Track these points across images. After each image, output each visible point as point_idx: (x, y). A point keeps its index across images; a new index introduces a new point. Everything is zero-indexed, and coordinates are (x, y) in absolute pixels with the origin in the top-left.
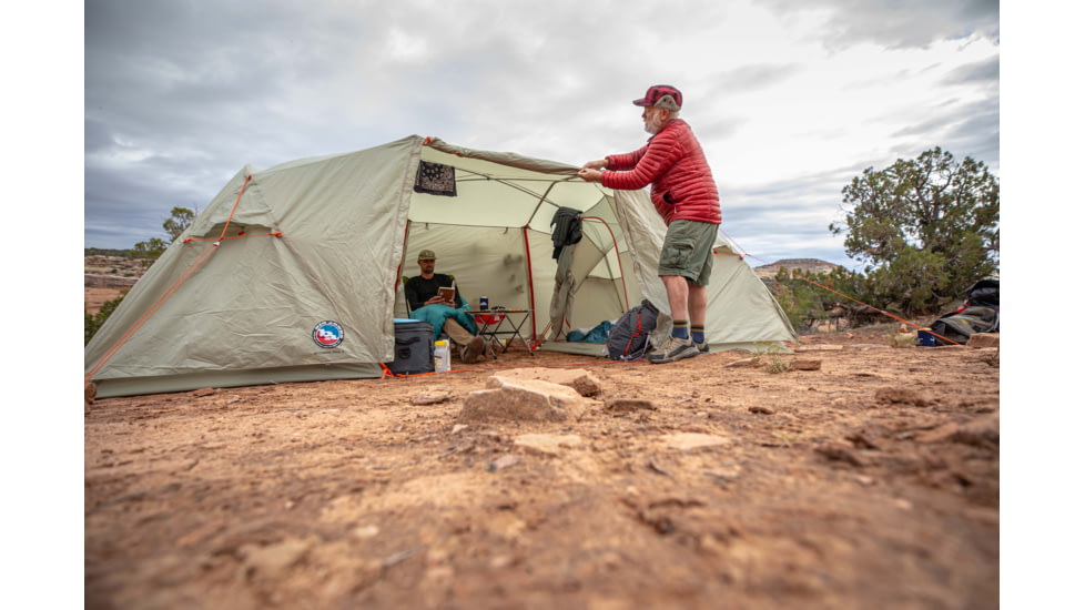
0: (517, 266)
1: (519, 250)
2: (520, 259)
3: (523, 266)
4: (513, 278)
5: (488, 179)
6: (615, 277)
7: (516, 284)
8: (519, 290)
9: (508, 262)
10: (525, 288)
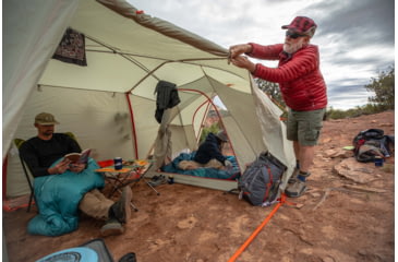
0: (125, 122)
1: (124, 109)
2: (126, 116)
3: (129, 121)
4: (122, 130)
5: (115, 52)
6: (184, 124)
7: (125, 134)
8: (126, 138)
9: (118, 118)
10: (131, 136)
